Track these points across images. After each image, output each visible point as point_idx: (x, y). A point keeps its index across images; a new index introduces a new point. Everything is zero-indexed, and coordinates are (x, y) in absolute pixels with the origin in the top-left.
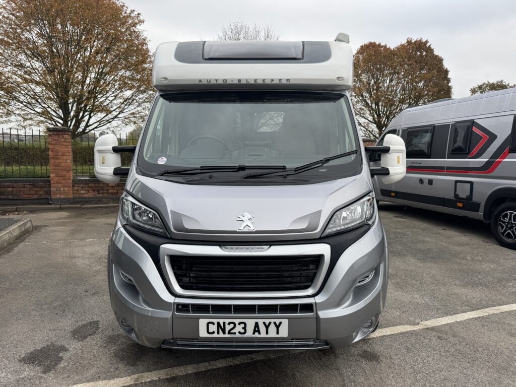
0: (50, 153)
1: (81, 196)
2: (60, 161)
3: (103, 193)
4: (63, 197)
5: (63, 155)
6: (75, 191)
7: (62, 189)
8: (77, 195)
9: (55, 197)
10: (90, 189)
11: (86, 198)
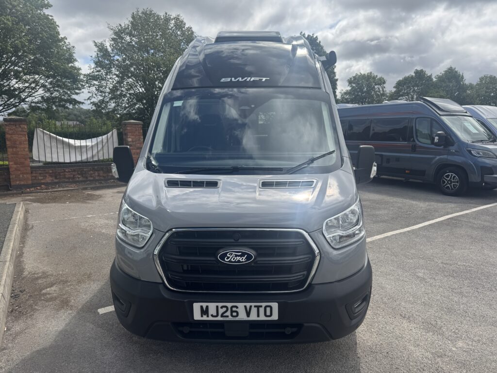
0: (8, 143)
2: (18, 149)
3: (60, 178)
4: (22, 183)
5: (20, 144)
6: (33, 178)
7: (21, 176)
8: (35, 181)
9: (15, 184)
10: (47, 175)
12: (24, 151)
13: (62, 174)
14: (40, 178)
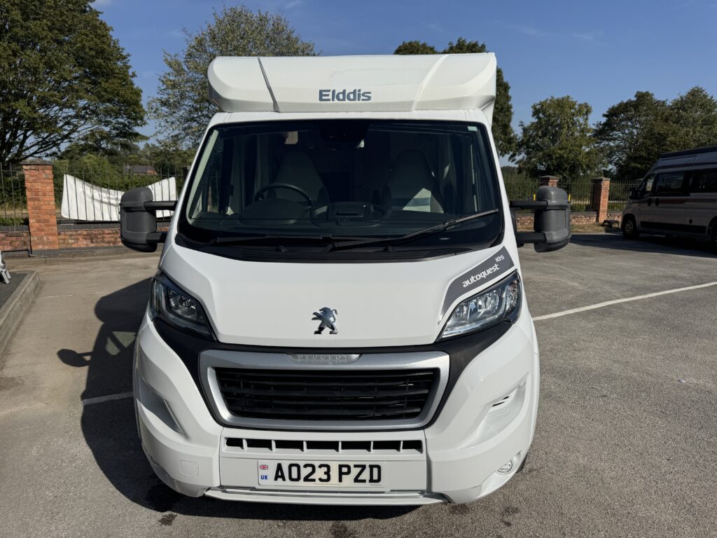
0: (28, 194)
1: (69, 246)
2: (42, 203)
3: (97, 242)
4: (46, 248)
5: (44, 195)
6: (61, 241)
7: (45, 238)
8: (64, 246)
9: (37, 249)
10: (80, 238)
11: (75, 248)
12: (49, 204)
13: (99, 236)
14: (70, 241)
